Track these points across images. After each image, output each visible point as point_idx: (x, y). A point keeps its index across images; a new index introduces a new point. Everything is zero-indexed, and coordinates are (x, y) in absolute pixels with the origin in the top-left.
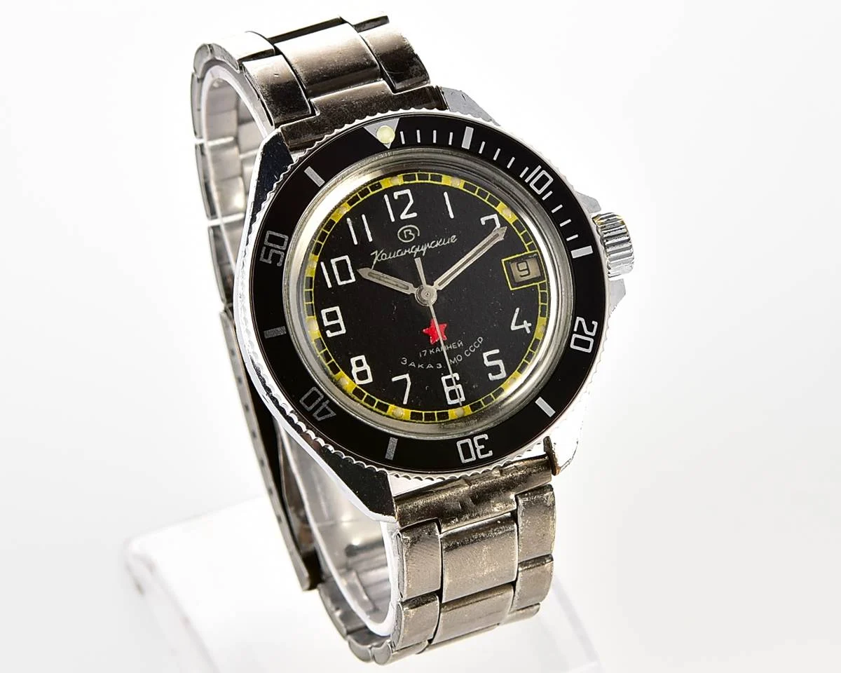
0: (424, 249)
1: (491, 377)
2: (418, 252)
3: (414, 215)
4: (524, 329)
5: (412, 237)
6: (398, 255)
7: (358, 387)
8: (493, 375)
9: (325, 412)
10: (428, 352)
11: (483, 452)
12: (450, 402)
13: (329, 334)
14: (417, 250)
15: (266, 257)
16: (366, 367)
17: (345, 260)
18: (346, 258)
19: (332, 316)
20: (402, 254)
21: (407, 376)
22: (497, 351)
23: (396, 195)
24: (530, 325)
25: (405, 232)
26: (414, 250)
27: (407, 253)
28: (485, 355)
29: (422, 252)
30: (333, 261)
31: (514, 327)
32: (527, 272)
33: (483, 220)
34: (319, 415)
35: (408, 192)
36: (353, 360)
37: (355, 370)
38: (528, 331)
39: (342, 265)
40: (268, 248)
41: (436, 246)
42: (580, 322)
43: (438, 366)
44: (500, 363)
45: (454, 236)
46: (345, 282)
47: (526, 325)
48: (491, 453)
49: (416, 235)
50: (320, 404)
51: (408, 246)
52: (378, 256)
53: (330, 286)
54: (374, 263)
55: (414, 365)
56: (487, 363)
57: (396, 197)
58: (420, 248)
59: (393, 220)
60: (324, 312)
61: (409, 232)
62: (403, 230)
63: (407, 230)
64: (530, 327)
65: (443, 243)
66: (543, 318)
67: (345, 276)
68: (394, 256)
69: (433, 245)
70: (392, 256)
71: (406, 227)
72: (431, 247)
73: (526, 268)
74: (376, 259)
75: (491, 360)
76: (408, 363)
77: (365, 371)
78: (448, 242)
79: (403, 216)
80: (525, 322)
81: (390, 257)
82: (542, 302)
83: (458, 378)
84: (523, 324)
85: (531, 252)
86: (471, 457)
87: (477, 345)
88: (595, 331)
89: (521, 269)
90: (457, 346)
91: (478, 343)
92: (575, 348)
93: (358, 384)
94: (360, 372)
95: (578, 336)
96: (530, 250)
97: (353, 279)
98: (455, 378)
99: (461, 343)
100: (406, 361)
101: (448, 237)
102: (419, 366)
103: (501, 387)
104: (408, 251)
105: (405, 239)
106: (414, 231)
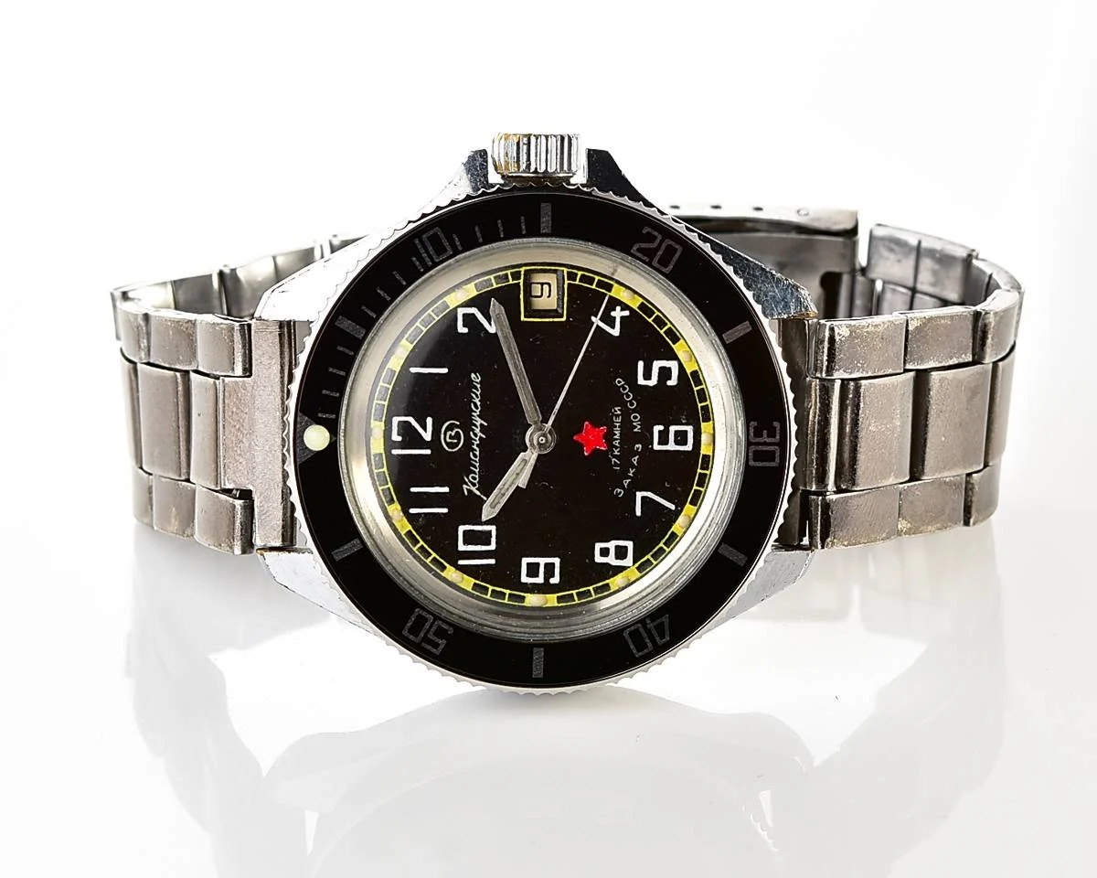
0: (479, 422)
1: (672, 382)
2: (480, 431)
3: (429, 421)
4: (622, 318)
5: (458, 432)
6: (477, 460)
7: (637, 565)
8: (670, 379)
9: (660, 628)
10: (615, 456)
11: (772, 435)
12: (689, 447)
13: (555, 580)
14: (477, 431)
15: (436, 646)
16: (612, 545)
17: (465, 532)
18: (462, 529)
20: (478, 453)
21: (639, 495)
22: (641, 364)
23: (396, 438)
24: (618, 308)
25: (448, 440)
26: (476, 435)
27: (477, 445)
28: (641, 381)
29: (481, 425)
30: (462, 547)
31: (616, 332)
32: (546, 287)
33: (462, 329)
34: (662, 637)
35: (396, 420)
36: (598, 559)
37: (611, 560)
38: (627, 313)
39: (471, 538)
40: (426, 639)
41: (479, 404)
42: (638, 250)
43: (638, 449)
44: (657, 365)
45: (473, 375)
46: (493, 540)
47: (618, 313)
48: (776, 424)
49: (457, 426)
50: (649, 632)
51: (469, 441)
52: (471, 486)
53: (492, 561)
54: (478, 493)
55: (628, 481)
56: (653, 382)
57: (399, 439)
58: (476, 426)
59: (428, 452)
60: (525, 579)
61: (450, 435)
62: (447, 444)
63: (448, 436)
64: (622, 310)
65: (478, 393)
66: (613, 290)
67: (484, 538)
68: (478, 465)
69: (477, 408)
70: (475, 467)
71: (442, 436)
72: (478, 411)
73: (540, 286)
74: (474, 489)
75: (651, 376)
76: (623, 487)
77: (617, 547)
78: (479, 386)
79: (427, 436)
80: (613, 314)
81: (477, 471)
82: (592, 285)
83: (661, 428)
84: (615, 318)
85: (522, 277)
86: (774, 452)
87: (625, 389)
88: (656, 233)
89: (539, 294)
90: (618, 415)
91: (623, 386)
92: (671, 267)
93: (631, 564)
94: (616, 554)
95: (656, 259)
96: (519, 278)
97: (493, 528)
98: (660, 432)
99: (616, 409)
100: (619, 490)
101: (471, 384)
102: (631, 474)
103: (689, 372)
104: (476, 443)
105: (459, 443)
106: (450, 428)
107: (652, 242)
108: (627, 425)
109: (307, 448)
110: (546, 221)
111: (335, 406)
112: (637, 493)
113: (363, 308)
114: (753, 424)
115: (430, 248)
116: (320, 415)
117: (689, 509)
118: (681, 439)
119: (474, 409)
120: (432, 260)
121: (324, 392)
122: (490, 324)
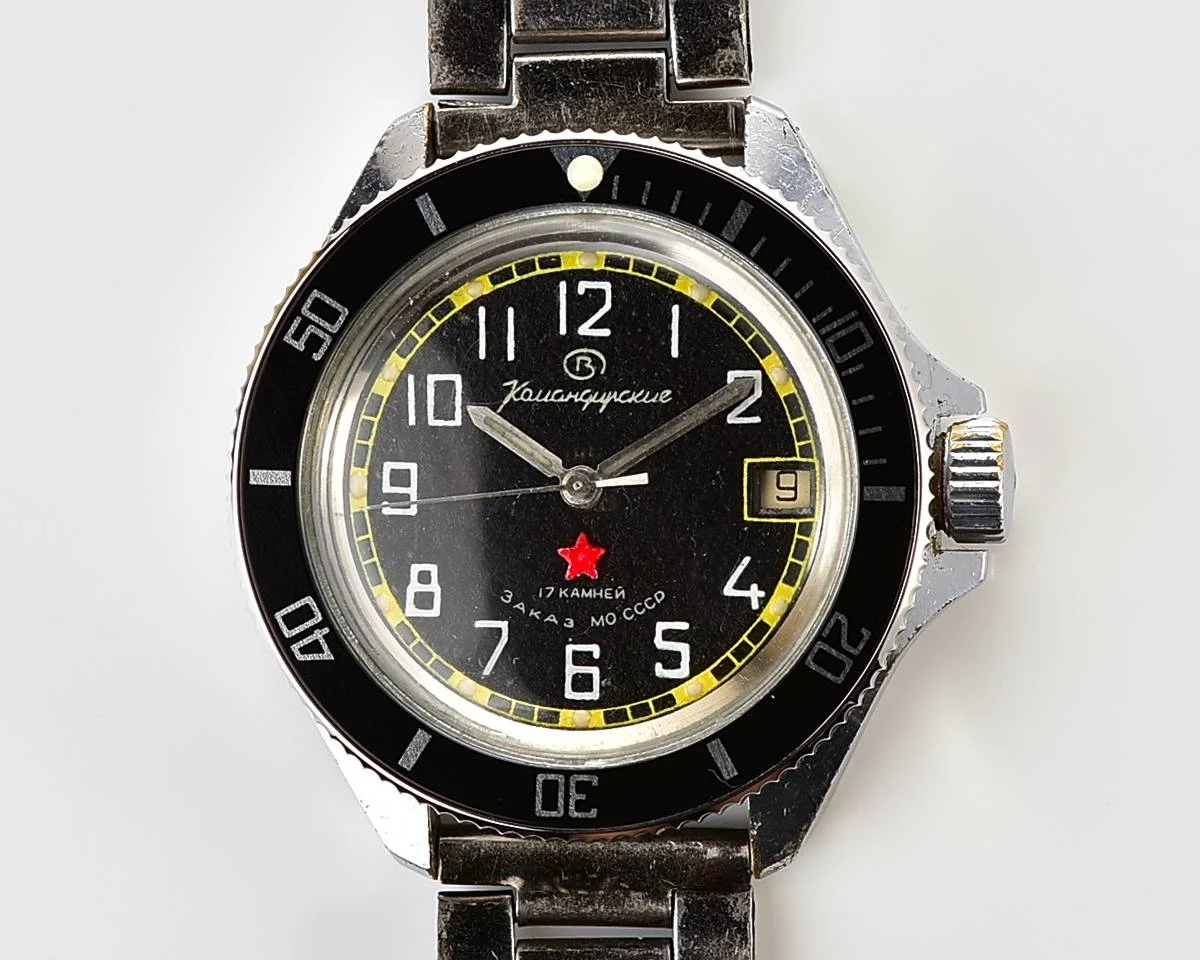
0: (605, 401)
1: (660, 670)
2: (592, 404)
3: (606, 332)
4: (749, 599)
5: (590, 372)
6: (552, 399)
7: (407, 622)
8: (664, 667)
9: (315, 647)
10: (556, 593)
11: (581, 806)
12: (570, 694)
13: (387, 509)
14: (592, 399)
15: (297, 336)
16: (434, 587)
17: (452, 383)
18: (457, 378)
19: (400, 478)
20: (561, 400)
21: (504, 625)
22: (684, 626)
23: (583, 287)
24: (762, 594)
25: (579, 359)
26: (586, 397)
27: (572, 400)
28: (661, 626)
29: (601, 404)
30: (432, 379)
31: (729, 590)
32: (791, 494)
33: (731, 376)
34: (303, 651)
35: (606, 286)
36: (415, 569)
37: (414, 587)
39: (445, 389)
40: (306, 322)
41: (630, 401)
42: (838, 622)
43: (567, 622)
44: (684, 649)
45: (668, 392)
46: (441, 423)
47: (754, 593)
48: (593, 813)
49: (598, 372)
50: (310, 631)
51: (577, 387)
53: (412, 421)
54: (505, 402)
55: (523, 609)
56: (660, 644)
57: (581, 291)
58: (598, 397)
59: (563, 331)
60: (388, 466)
61: (586, 362)
62: (573, 359)
63: (584, 358)
64: (760, 599)
65: (644, 400)
66: (787, 586)
67: (444, 410)
68: (545, 399)
69: (624, 398)
70: (542, 396)
72: (619, 400)
73: (793, 486)
74: (512, 394)
75: (668, 640)
76: (514, 601)
77: (431, 595)
78: (654, 400)
79: (584, 330)
80: (754, 587)
81: (537, 399)
82: (794, 556)
83: (596, 655)
84: (748, 589)
85: (804, 460)
86: (555, 808)
87: (650, 604)
88: (861, 647)
89: (782, 485)
90: (613, 595)
91: (654, 600)
92: (814, 667)
93: (408, 614)
94: (421, 593)
95: (826, 648)
96: (802, 456)
97: (458, 422)
98: (591, 653)
99: (623, 592)
100: (510, 597)
101: (656, 390)
102: (532, 613)
103: (672, 692)
104: (575, 397)
105: (574, 373)
106: (596, 362)
107: (849, 642)
108: (600, 607)
109: (572, 159)
110: (882, 494)
111: (629, 200)
112: (506, 623)
113: (763, 240)
114: (595, 781)
115: (843, 333)
116: (617, 177)
117: (484, 694)
118: (582, 683)
119: (622, 395)
120: (828, 335)
121: (648, 184)
122: (739, 416)
